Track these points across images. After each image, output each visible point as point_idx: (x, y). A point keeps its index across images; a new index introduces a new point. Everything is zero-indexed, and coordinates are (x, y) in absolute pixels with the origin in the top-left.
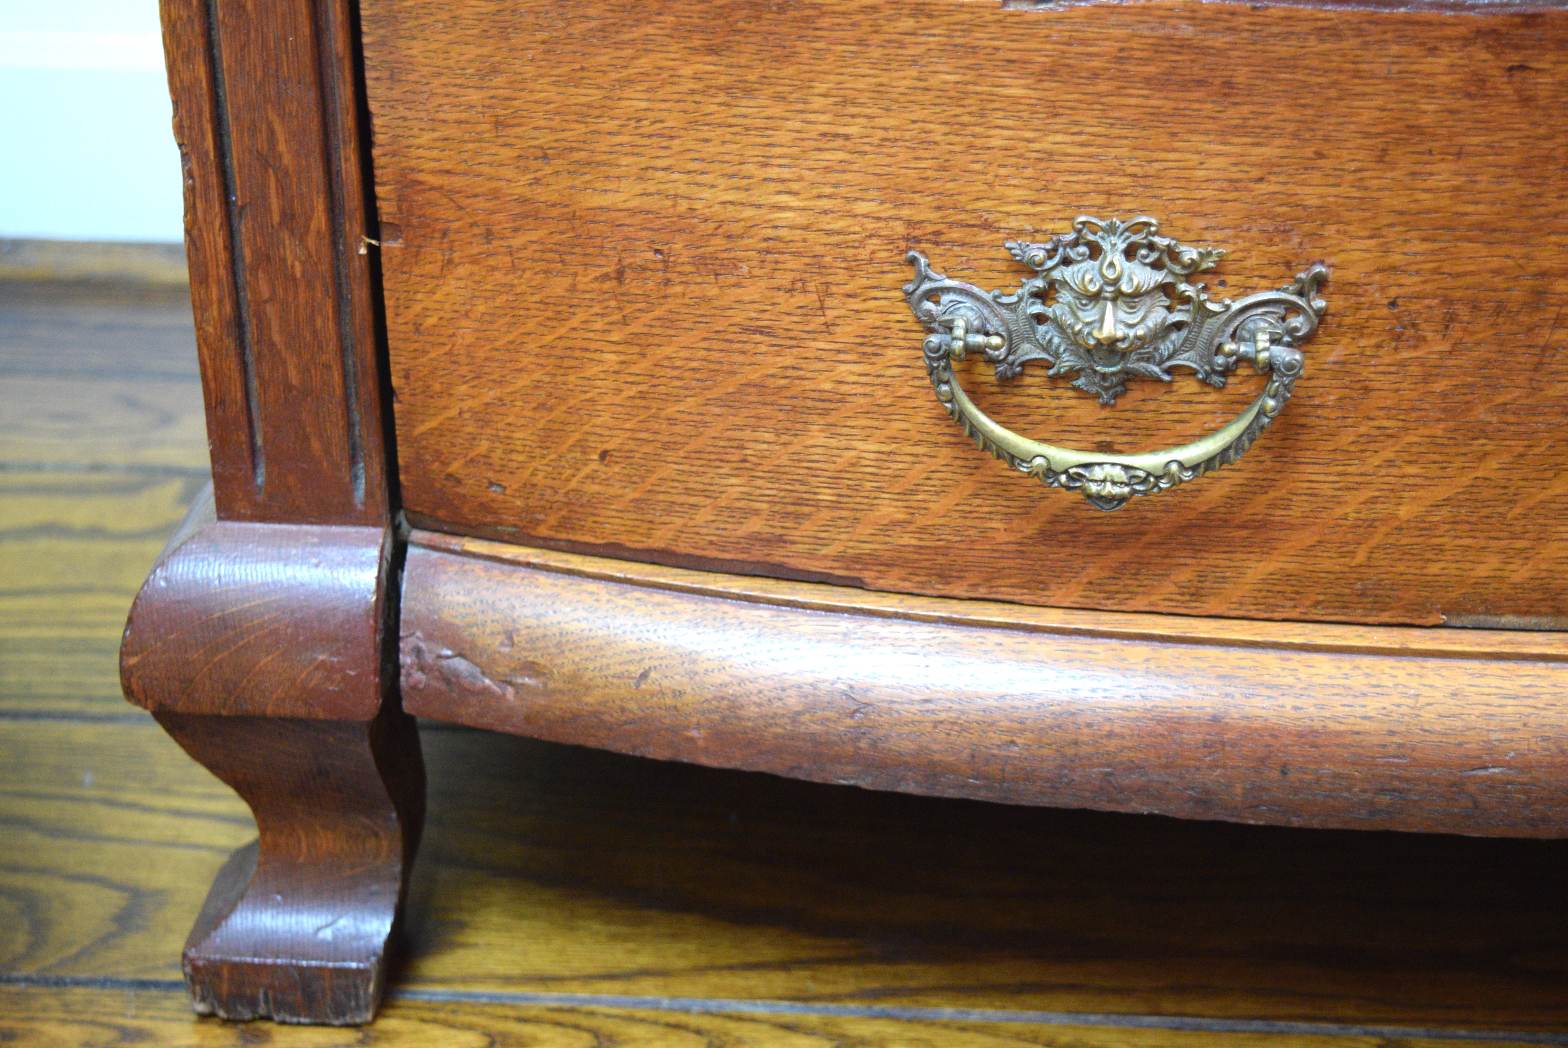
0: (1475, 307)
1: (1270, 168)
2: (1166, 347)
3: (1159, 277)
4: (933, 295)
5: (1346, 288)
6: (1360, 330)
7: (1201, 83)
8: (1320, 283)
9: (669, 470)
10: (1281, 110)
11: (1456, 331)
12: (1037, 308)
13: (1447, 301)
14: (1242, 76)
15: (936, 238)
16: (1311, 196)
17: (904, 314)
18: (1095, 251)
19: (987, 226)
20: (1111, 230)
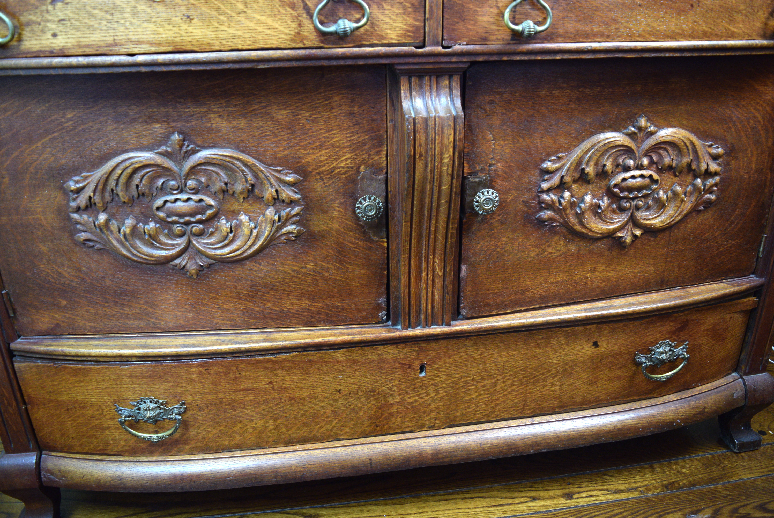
0: (211, 404)
1: (171, 387)
2: (161, 415)
3: (156, 405)
4: (121, 410)
5: (189, 403)
6: (193, 409)
7: (155, 376)
8: (184, 404)
9: (84, 439)
10: (170, 379)
11: (209, 408)
12: (138, 411)
13: (206, 404)
14: (162, 374)
15: (119, 402)
16: (179, 390)
17: (116, 413)
18: (145, 402)
19: (127, 399)
20: (147, 399)
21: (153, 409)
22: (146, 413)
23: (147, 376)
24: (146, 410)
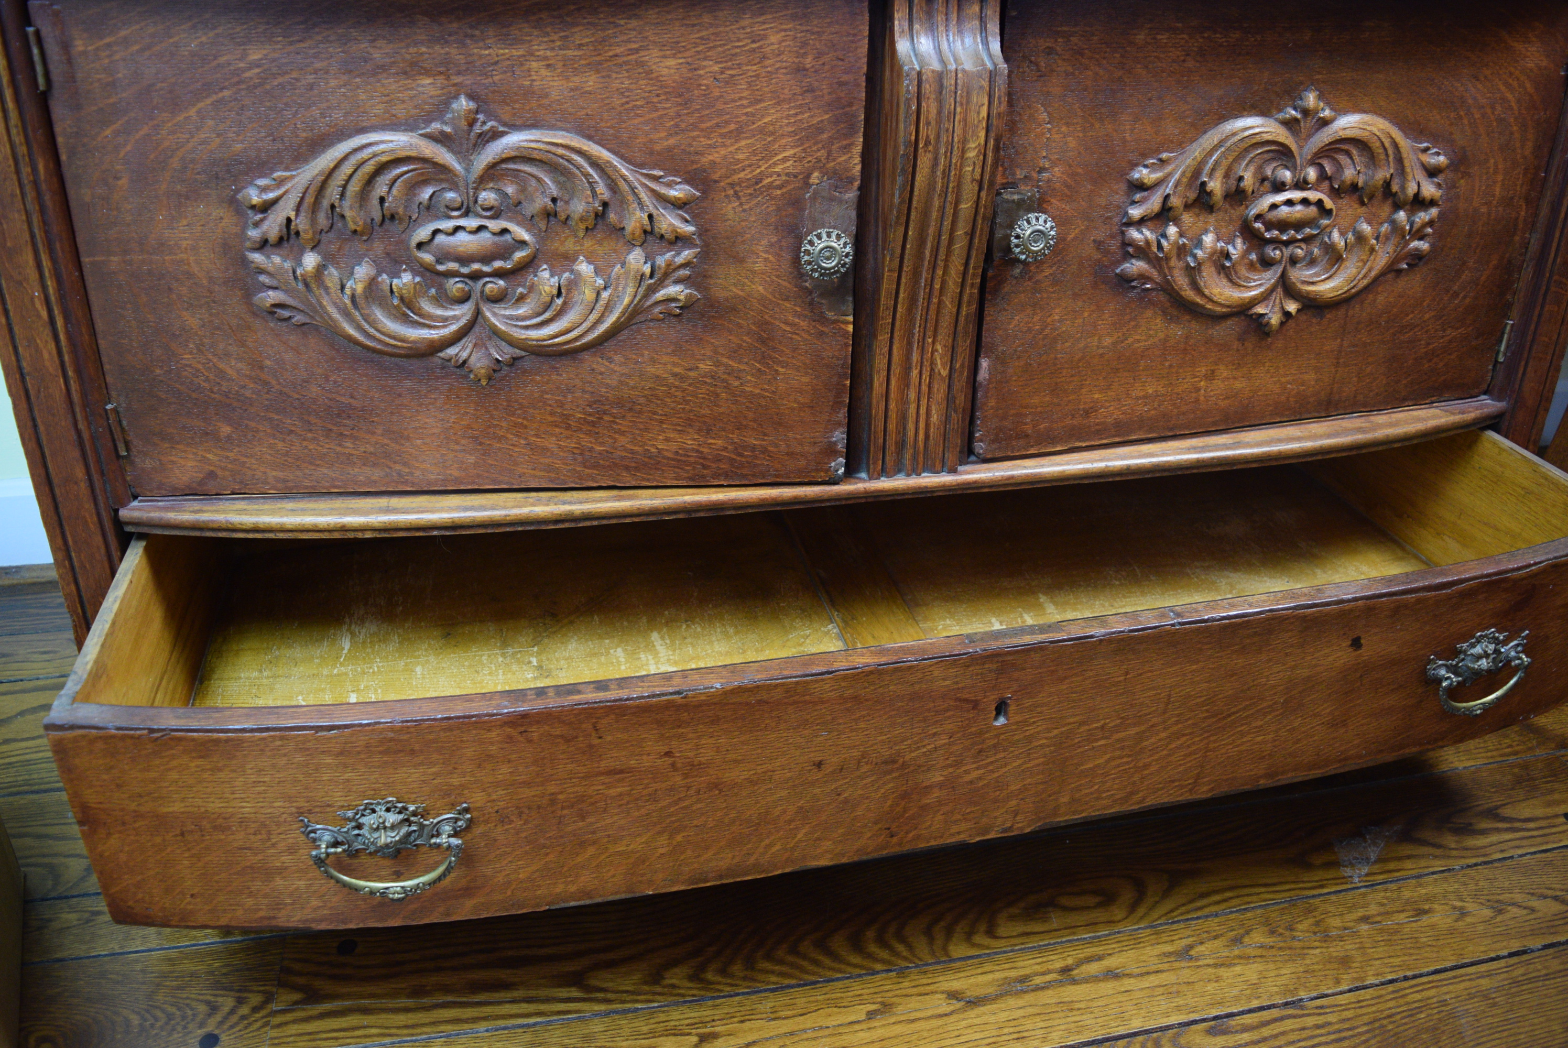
0: (530, 808)
1: (436, 775)
2: (412, 838)
3: (401, 817)
4: (314, 831)
5: (476, 809)
6: (487, 822)
7: (401, 751)
8: (467, 810)
9: (222, 898)
10: (435, 756)
11: (524, 816)
12: (356, 832)
13: (518, 807)
14: (417, 747)
15: (310, 812)
16: (455, 781)
17: (303, 838)
18: (374, 811)
19: (329, 806)
20: (379, 804)
21: (393, 827)
22: (376, 835)
23: (380, 753)
24: (377, 829)
